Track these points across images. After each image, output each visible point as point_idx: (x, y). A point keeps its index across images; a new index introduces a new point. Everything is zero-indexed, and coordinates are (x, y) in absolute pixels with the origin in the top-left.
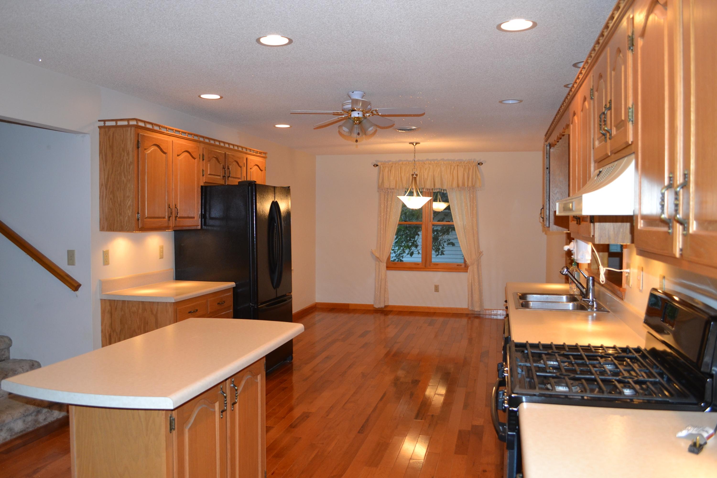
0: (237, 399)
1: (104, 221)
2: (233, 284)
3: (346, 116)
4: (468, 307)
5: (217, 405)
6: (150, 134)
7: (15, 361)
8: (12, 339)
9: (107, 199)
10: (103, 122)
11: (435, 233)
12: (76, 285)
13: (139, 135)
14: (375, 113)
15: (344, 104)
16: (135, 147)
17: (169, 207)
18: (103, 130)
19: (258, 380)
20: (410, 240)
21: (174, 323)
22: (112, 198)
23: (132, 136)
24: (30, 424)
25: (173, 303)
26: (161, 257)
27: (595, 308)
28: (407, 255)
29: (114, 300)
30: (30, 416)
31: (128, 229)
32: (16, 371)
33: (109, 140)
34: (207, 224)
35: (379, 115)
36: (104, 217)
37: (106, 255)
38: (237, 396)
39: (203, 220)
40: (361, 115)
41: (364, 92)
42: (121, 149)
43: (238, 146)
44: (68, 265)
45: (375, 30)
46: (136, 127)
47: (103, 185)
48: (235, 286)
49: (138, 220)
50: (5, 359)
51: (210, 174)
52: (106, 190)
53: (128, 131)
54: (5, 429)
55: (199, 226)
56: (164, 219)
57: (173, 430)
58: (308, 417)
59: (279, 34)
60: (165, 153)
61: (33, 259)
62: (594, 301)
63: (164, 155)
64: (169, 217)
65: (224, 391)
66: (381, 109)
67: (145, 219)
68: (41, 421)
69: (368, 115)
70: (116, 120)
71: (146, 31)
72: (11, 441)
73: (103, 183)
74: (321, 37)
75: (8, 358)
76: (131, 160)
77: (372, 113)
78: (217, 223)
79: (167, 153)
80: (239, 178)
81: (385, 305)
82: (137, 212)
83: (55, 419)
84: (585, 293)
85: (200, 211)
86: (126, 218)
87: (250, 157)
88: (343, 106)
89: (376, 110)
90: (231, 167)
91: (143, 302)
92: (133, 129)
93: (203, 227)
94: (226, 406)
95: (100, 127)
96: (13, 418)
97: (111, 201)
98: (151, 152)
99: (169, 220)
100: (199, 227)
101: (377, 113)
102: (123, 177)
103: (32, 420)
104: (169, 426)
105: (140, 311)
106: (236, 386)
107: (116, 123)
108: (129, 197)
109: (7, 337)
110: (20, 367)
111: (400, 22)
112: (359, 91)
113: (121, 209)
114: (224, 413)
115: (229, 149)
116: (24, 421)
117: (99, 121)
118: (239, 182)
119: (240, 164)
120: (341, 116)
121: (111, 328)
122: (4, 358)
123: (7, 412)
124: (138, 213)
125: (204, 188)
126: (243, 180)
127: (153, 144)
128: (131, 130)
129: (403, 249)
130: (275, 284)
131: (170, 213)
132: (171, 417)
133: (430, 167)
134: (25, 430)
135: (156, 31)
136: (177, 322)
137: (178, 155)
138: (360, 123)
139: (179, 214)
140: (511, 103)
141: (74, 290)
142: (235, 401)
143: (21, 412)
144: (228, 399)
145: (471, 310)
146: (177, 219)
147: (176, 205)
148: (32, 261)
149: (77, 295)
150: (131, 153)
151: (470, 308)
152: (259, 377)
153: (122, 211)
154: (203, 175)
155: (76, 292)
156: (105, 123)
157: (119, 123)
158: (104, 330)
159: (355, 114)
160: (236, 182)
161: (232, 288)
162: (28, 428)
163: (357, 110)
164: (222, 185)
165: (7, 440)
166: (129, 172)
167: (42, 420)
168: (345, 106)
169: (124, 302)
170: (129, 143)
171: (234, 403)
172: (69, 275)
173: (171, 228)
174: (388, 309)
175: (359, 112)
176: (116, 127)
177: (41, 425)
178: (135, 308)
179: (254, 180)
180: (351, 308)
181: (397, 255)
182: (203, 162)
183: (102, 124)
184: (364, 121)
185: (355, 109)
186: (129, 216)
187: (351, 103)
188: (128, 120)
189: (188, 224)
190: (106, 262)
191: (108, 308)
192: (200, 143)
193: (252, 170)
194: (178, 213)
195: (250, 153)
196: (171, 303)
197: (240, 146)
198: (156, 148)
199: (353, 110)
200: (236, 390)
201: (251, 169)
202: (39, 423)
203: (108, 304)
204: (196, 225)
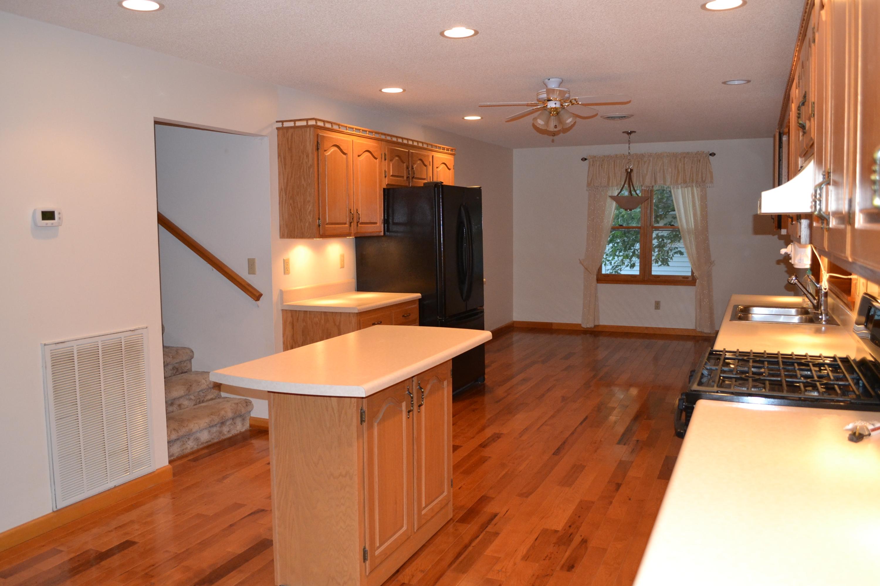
0: (423, 401)
1: (284, 227)
2: (418, 295)
3: (542, 107)
4: (696, 327)
5: (404, 404)
6: (330, 134)
7: (197, 373)
8: (193, 350)
9: (286, 205)
10: (281, 123)
11: (660, 240)
12: (257, 295)
13: (319, 135)
14: (574, 102)
15: (539, 93)
16: (315, 148)
17: (351, 212)
18: (281, 131)
19: (445, 385)
20: (630, 249)
21: (357, 330)
22: (292, 203)
23: (312, 137)
24: (215, 435)
25: (357, 313)
26: (342, 267)
27: (824, 321)
28: (626, 267)
29: (296, 311)
30: (215, 428)
31: (309, 236)
32: (199, 382)
33: (288, 141)
34: (391, 230)
35: (578, 104)
36: (285, 223)
37: (286, 263)
38: (423, 398)
39: (386, 225)
40: (558, 105)
41: (562, 79)
42: (300, 151)
43: (423, 143)
44: (249, 274)
45: (566, 17)
46: (315, 128)
47: (282, 190)
48: (421, 297)
49: (319, 226)
50: (188, 371)
51: (392, 176)
52: (286, 195)
53: (307, 131)
54: (192, 438)
55: (381, 232)
56: (345, 225)
57: (363, 422)
58: (499, 437)
59: (464, 26)
60: (345, 154)
61: (213, 268)
62: (823, 313)
63: (344, 156)
64: (351, 223)
65: (411, 392)
66: (581, 98)
67: (327, 225)
68: (226, 433)
69: (566, 104)
70: (295, 121)
71: (327, 31)
72: (198, 451)
73: (283, 187)
74: (508, 27)
75: (189, 371)
76: (310, 162)
77: (571, 102)
78: (401, 228)
79: (347, 154)
80: (424, 179)
81: (595, 324)
82: (317, 218)
83: (239, 432)
84: (816, 304)
85: (383, 215)
86: (307, 224)
87: (437, 155)
88: (537, 96)
89: (575, 100)
90: (415, 166)
91: (325, 313)
92: (312, 129)
93: (386, 233)
94: (413, 406)
95: (278, 129)
96: (199, 427)
97: (291, 207)
98: (331, 153)
99: (350, 226)
100: (382, 234)
101: (576, 102)
102: (303, 181)
103: (216, 432)
104: (360, 418)
105: (323, 322)
106: (422, 389)
107: (295, 124)
108: (309, 202)
109: (189, 349)
110: (204, 379)
111: (593, 8)
112: (556, 78)
113: (302, 214)
114: (411, 413)
115: (413, 147)
116: (209, 432)
117: (277, 122)
118: (424, 184)
119: (426, 163)
120: (536, 107)
121: (293, 339)
122: (186, 370)
123: (194, 422)
124: (319, 219)
125: (386, 190)
126: (429, 181)
127: (332, 145)
128: (310, 130)
129: (622, 260)
130: (464, 297)
131: (351, 218)
132: (361, 410)
133: (650, 160)
134: (210, 441)
135: (337, 31)
136: (360, 329)
137: (359, 156)
138: (557, 114)
139: (360, 220)
140: (736, 84)
141: (256, 299)
142: (422, 403)
143: (206, 423)
144: (415, 401)
145: (699, 331)
146: (359, 225)
147: (357, 210)
148: (213, 270)
149: (258, 305)
150: (310, 155)
151: (698, 329)
152: (445, 383)
153: (302, 218)
154: (385, 177)
155: (257, 302)
156: (283, 124)
157: (298, 124)
158: (286, 342)
159: (551, 105)
160: (421, 183)
161: (417, 299)
162: (213, 439)
163: (554, 100)
164: (406, 187)
165: (194, 449)
166: (309, 176)
167: (226, 431)
168: (540, 95)
169: (306, 312)
170: (308, 144)
171: (420, 406)
172: (250, 284)
173: (353, 234)
174: (600, 329)
175: (556, 102)
176: (295, 127)
177: (225, 437)
178: (317, 319)
179: (441, 181)
180: (554, 327)
181: (614, 267)
182: (385, 162)
183: (280, 125)
184: (562, 112)
185: (552, 98)
186: (309, 222)
187: (545, 92)
188: (307, 120)
189: (370, 230)
190: (286, 270)
191: (289, 319)
192: (381, 141)
193: (438, 170)
194: (359, 218)
195: (436, 149)
196: (355, 313)
197: (425, 143)
198: (335, 149)
199: (549, 100)
200: (423, 392)
201: (437, 168)
202: (224, 435)
203: (289, 314)
204: (379, 231)
